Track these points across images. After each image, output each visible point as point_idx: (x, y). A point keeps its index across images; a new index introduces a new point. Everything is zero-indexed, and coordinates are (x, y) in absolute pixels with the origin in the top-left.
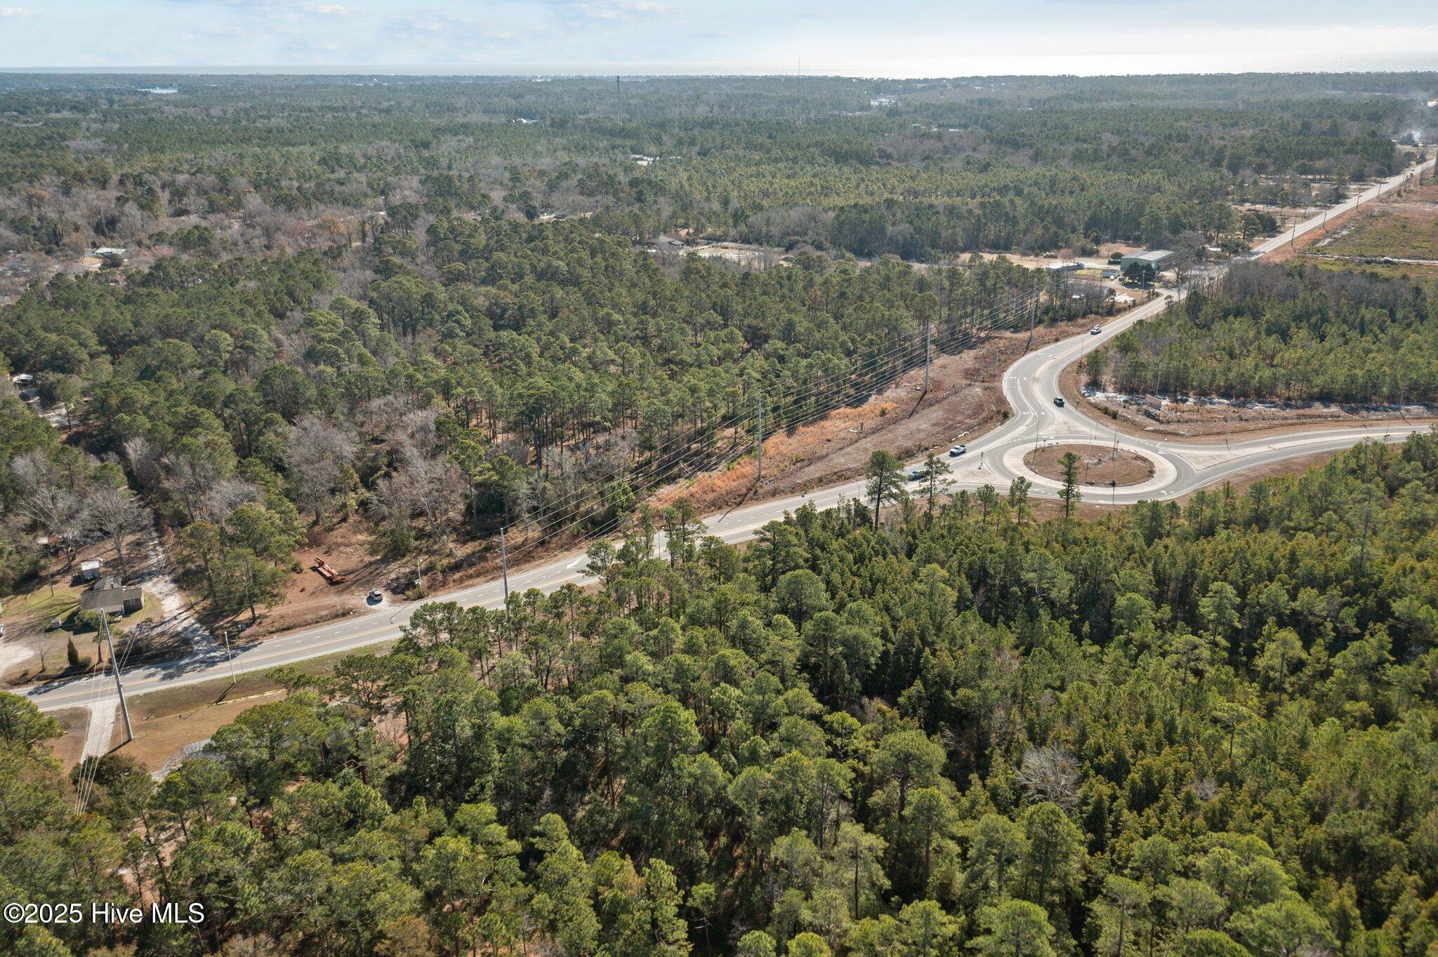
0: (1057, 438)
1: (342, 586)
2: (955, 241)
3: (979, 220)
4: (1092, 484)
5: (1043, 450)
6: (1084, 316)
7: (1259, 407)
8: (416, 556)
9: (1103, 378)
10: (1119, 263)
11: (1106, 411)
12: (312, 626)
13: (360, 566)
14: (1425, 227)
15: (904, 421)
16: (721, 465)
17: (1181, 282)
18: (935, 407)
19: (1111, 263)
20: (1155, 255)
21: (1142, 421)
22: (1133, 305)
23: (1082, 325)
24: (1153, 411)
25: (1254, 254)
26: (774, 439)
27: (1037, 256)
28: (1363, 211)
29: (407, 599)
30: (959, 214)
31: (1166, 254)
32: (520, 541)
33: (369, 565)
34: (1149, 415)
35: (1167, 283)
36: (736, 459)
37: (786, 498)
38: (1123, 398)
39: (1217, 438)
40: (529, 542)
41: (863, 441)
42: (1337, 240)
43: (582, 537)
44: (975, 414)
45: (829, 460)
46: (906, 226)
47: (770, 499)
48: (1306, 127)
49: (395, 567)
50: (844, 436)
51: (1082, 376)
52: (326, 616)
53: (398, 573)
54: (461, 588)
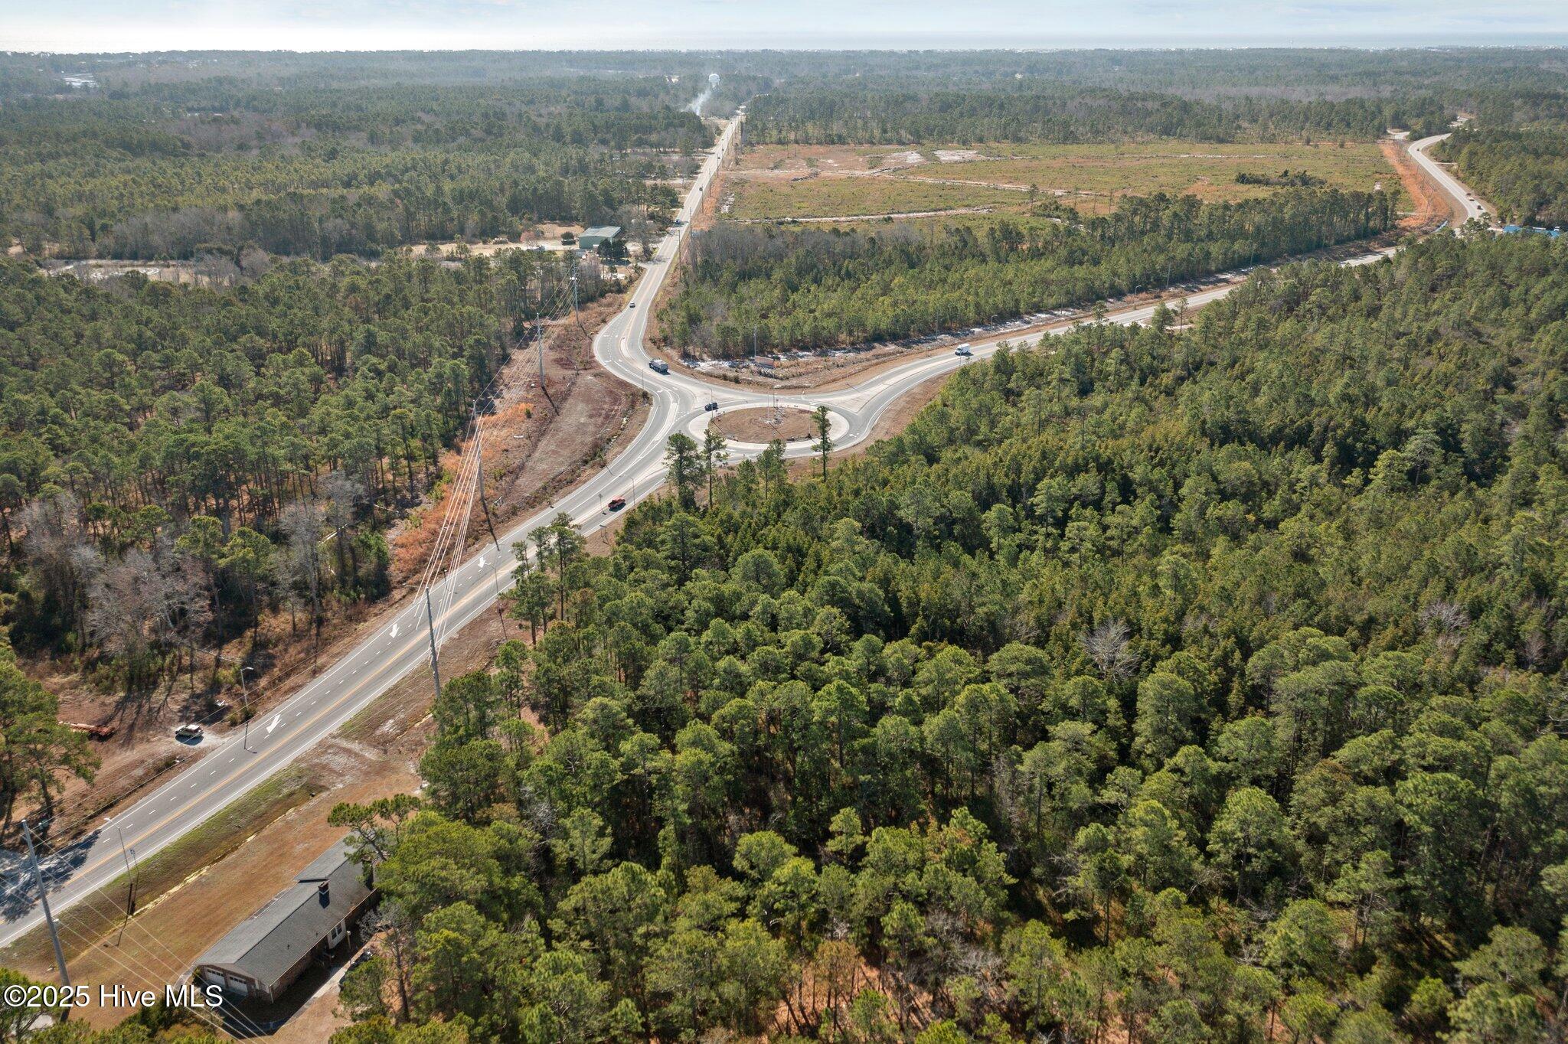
4: (793, 440)
5: (718, 420)
7: (838, 354)
8: (173, 679)
9: (690, 349)
10: (574, 243)
11: (725, 378)
12: (141, 791)
13: (110, 710)
14: (786, 190)
15: (558, 418)
16: (422, 497)
17: (647, 255)
18: (570, 400)
19: (564, 244)
20: (609, 232)
21: (765, 381)
22: (631, 281)
23: (609, 305)
24: (769, 371)
25: (679, 224)
26: (447, 460)
27: (485, 242)
28: (725, 180)
29: (234, 724)
30: (382, 205)
31: (616, 229)
32: (289, 628)
33: (121, 705)
34: (766, 375)
35: (637, 257)
36: (429, 487)
37: (536, 513)
38: (726, 364)
39: (837, 384)
40: (300, 625)
41: (542, 444)
42: (732, 206)
43: (361, 604)
44: (616, 400)
45: (532, 469)
46: (339, 221)
47: (516, 518)
48: (600, 103)
49: (163, 697)
50: (516, 443)
51: (668, 350)
52: (146, 774)
53: (176, 702)
54: (286, 693)
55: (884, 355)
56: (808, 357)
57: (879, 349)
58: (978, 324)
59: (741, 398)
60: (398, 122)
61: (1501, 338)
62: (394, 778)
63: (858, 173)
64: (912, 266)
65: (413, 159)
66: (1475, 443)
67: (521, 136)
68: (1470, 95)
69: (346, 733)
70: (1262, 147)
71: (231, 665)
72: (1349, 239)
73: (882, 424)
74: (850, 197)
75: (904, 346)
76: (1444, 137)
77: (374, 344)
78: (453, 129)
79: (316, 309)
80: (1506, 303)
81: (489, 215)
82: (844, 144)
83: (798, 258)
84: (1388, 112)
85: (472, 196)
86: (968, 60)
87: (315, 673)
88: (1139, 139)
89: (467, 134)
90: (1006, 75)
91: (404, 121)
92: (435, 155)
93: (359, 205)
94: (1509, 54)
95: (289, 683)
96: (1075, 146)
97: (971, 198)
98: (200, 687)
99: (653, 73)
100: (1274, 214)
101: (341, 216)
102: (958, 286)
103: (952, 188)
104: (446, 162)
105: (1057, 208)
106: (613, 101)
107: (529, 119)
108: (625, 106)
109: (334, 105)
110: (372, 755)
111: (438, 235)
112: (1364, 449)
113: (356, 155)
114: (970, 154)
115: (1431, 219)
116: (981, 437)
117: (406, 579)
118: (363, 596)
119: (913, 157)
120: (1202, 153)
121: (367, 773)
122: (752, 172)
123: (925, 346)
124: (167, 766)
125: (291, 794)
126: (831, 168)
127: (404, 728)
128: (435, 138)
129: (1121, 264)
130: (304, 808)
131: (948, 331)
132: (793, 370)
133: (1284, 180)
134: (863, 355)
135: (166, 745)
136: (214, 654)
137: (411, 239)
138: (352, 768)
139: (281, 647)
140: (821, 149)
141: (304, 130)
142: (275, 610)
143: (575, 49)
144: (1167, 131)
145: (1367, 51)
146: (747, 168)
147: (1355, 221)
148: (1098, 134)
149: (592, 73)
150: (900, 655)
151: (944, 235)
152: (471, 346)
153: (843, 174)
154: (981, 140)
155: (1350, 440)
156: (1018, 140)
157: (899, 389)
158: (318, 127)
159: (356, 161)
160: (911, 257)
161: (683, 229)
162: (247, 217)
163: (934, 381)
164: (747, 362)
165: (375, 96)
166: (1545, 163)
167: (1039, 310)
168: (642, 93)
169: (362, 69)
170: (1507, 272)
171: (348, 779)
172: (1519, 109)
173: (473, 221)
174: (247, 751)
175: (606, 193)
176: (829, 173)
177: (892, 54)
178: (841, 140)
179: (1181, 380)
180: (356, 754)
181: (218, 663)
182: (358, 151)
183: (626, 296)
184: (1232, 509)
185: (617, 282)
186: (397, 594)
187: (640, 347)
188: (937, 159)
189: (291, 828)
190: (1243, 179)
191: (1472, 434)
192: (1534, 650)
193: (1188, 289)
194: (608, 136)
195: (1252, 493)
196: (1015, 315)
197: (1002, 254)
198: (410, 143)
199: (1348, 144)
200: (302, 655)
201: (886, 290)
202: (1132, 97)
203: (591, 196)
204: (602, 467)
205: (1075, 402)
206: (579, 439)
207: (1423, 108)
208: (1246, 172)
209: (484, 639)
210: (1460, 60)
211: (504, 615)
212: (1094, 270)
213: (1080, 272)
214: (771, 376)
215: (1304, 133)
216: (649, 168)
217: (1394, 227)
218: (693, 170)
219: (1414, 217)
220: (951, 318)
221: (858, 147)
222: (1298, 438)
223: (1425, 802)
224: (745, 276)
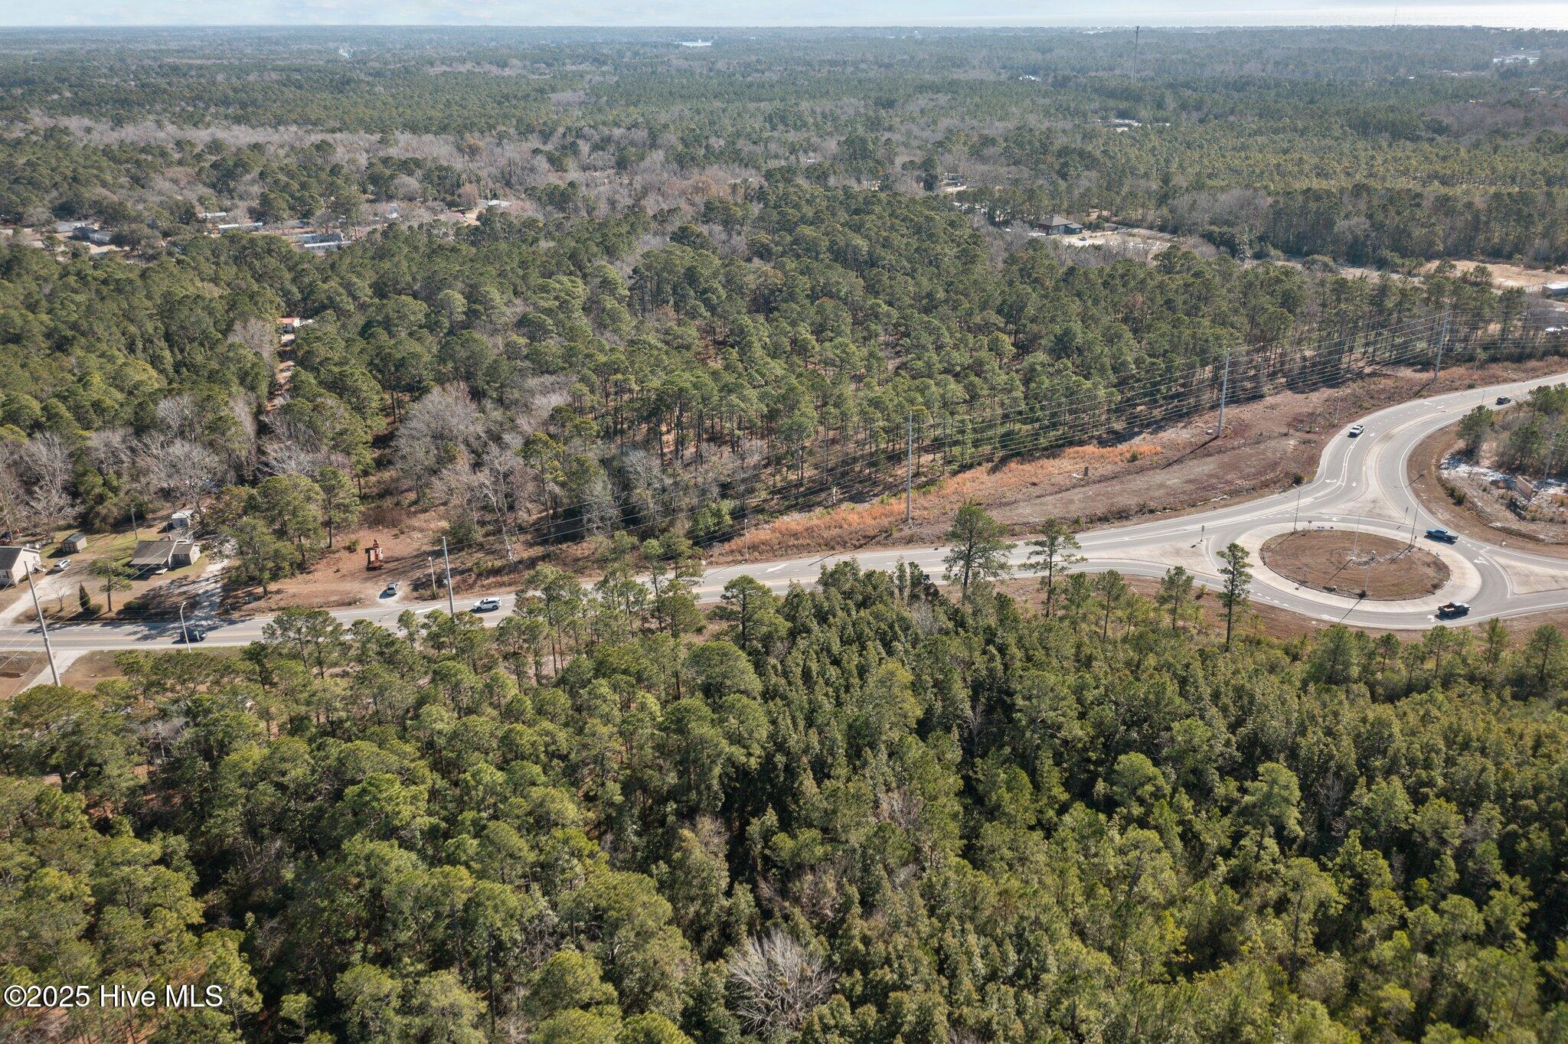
0: (1343, 520)
1: (376, 573)
2: (1431, 244)
3: (1476, 217)
4: (1330, 590)
5: (1304, 534)
6: (1542, 358)
11: (1453, 492)
15: (1152, 472)
16: (879, 498)
18: (1210, 458)
29: (419, 598)
38: (1494, 477)
41: (1078, 490)
46: (1361, 220)
50: (1059, 481)
101: (1370, 215)
206: (1120, 498)
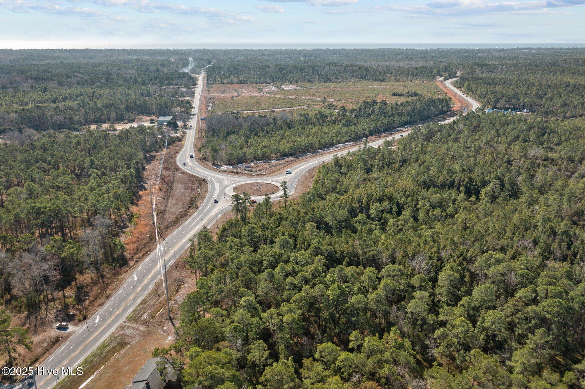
5: (236, 188)
7: (272, 162)
8: (47, 304)
9: (216, 162)
10: (154, 123)
11: (233, 172)
12: (48, 353)
13: (23, 320)
14: (231, 101)
15: (172, 191)
16: (128, 224)
17: (185, 127)
18: (175, 183)
19: (151, 123)
20: (169, 118)
21: (249, 173)
22: (182, 137)
23: (177, 146)
24: (248, 169)
25: (194, 115)
26: (134, 209)
27: (119, 123)
28: (206, 98)
29: (80, 321)
30: (75, 110)
31: (171, 117)
32: (90, 280)
33: (27, 317)
34: (248, 171)
35: (182, 128)
36: (130, 220)
37: (177, 228)
38: (231, 167)
39: (276, 173)
40: (94, 279)
41: (170, 201)
42: (212, 107)
43: (117, 268)
44: (193, 183)
45: (169, 211)
46: (59, 116)
47: (169, 231)
48: (147, 69)
49: (45, 312)
50: (159, 201)
51: (207, 163)
52: (48, 345)
53: (51, 314)
54: (98, 306)
55: (290, 161)
56: (261, 163)
57: (287, 159)
58: (320, 149)
59: (241, 180)
60: (68, 77)
61: (502, 148)
62: (155, 337)
63: (255, 94)
64: (290, 128)
65: (80, 91)
66: (510, 184)
67: (121, 82)
68: (460, 65)
69: (130, 320)
70: (397, 83)
71: (71, 297)
72: (437, 115)
73: (298, 187)
74: (256, 104)
75: (295, 158)
76: (456, 79)
77: (94, 164)
78: (93, 80)
79: (65, 151)
80: (499, 136)
81: (119, 113)
82: (246, 83)
83: (248, 126)
84: (435, 71)
85: (111, 105)
86: (282, 52)
87: (108, 297)
88: (353, 80)
89: (99, 81)
90: (297, 58)
91: (70, 77)
92: (89, 90)
93: (66, 110)
94: (466, 51)
95: (98, 302)
96: (331, 84)
97: (300, 103)
98: (60, 307)
99: (165, 57)
100: (414, 107)
101: (59, 114)
102: (309, 135)
103: (292, 99)
104: (94, 92)
105: (333, 106)
106: (153, 68)
107: (122, 75)
108: (158, 70)
109: (38, 70)
110: (143, 328)
111: (99, 121)
112: (474, 188)
113: (56, 90)
114: (294, 87)
115: (462, 107)
116: (338, 190)
117: (132, 257)
118: (118, 265)
119: (274, 88)
120: (376, 85)
121: (143, 336)
122: (215, 94)
123: (304, 158)
124: (57, 341)
125: (114, 347)
126: (244, 93)
127: (152, 317)
128: (87, 83)
129: (364, 126)
130: (121, 352)
131: (309, 151)
132: (258, 168)
133: (408, 95)
134: (281, 162)
135: (53, 332)
136: (62, 292)
137: (89, 122)
138: (137, 334)
139: (89, 288)
140: (238, 86)
141: (29, 80)
142: (81, 273)
143: (129, 48)
144: (363, 77)
145: (418, 50)
146: (212, 93)
147: (439, 108)
148: (338, 79)
149: (139, 57)
150: (352, 272)
151: (299, 116)
152: (134, 164)
153: (250, 94)
154: (296, 82)
155: (468, 185)
156: (310, 81)
157: (300, 174)
158: (36, 79)
159: (56, 93)
160: (289, 125)
161: (196, 116)
162: (20, 115)
163: (312, 170)
164: (239, 166)
165: (54, 67)
166: (494, 88)
167: (340, 143)
168: (163, 65)
169: (44, 56)
170: (496, 125)
171: (137, 339)
172: (477, 69)
173: (113, 115)
174: (90, 332)
175: (165, 103)
176: (245, 95)
177: (252, 50)
178: (245, 82)
179: (400, 166)
180: (136, 329)
181: (64, 297)
182: (56, 89)
183: (182, 142)
184: (437, 211)
185: (178, 137)
186: (131, 263)
187: (196, 162)
188: (283, 89)
189: (119, 361)
190: (394, 94)
191: (508, 181)
192: (558, 254)
193: (389, 134)
194: (156, 82)
195: (441, 205)
196: (332, 145)
197: (321, 123)
198: (76, 85)
199: (425, 82)
200: (99, 291)
201: (283, 138)
202: (347, 66)
203: (160, 105)
204: (197, 208)
205: (366, 175)
206: (184, 198)
207: (446, 69)
208: (395, 91)
209: (173, 278)
210: (451, 53)
211: (178, 268)
212: (356, 127)
213: (352, 128)
214: (251, 171)
215: (409, 78)
216: (176, 93)
217: (450, 110)
218: (193, 94)
219: (456, 106)
220: (311, 147)
221: (252, 85)
222: (451, 185)
223: (553, 310)
224: (228, 134)
